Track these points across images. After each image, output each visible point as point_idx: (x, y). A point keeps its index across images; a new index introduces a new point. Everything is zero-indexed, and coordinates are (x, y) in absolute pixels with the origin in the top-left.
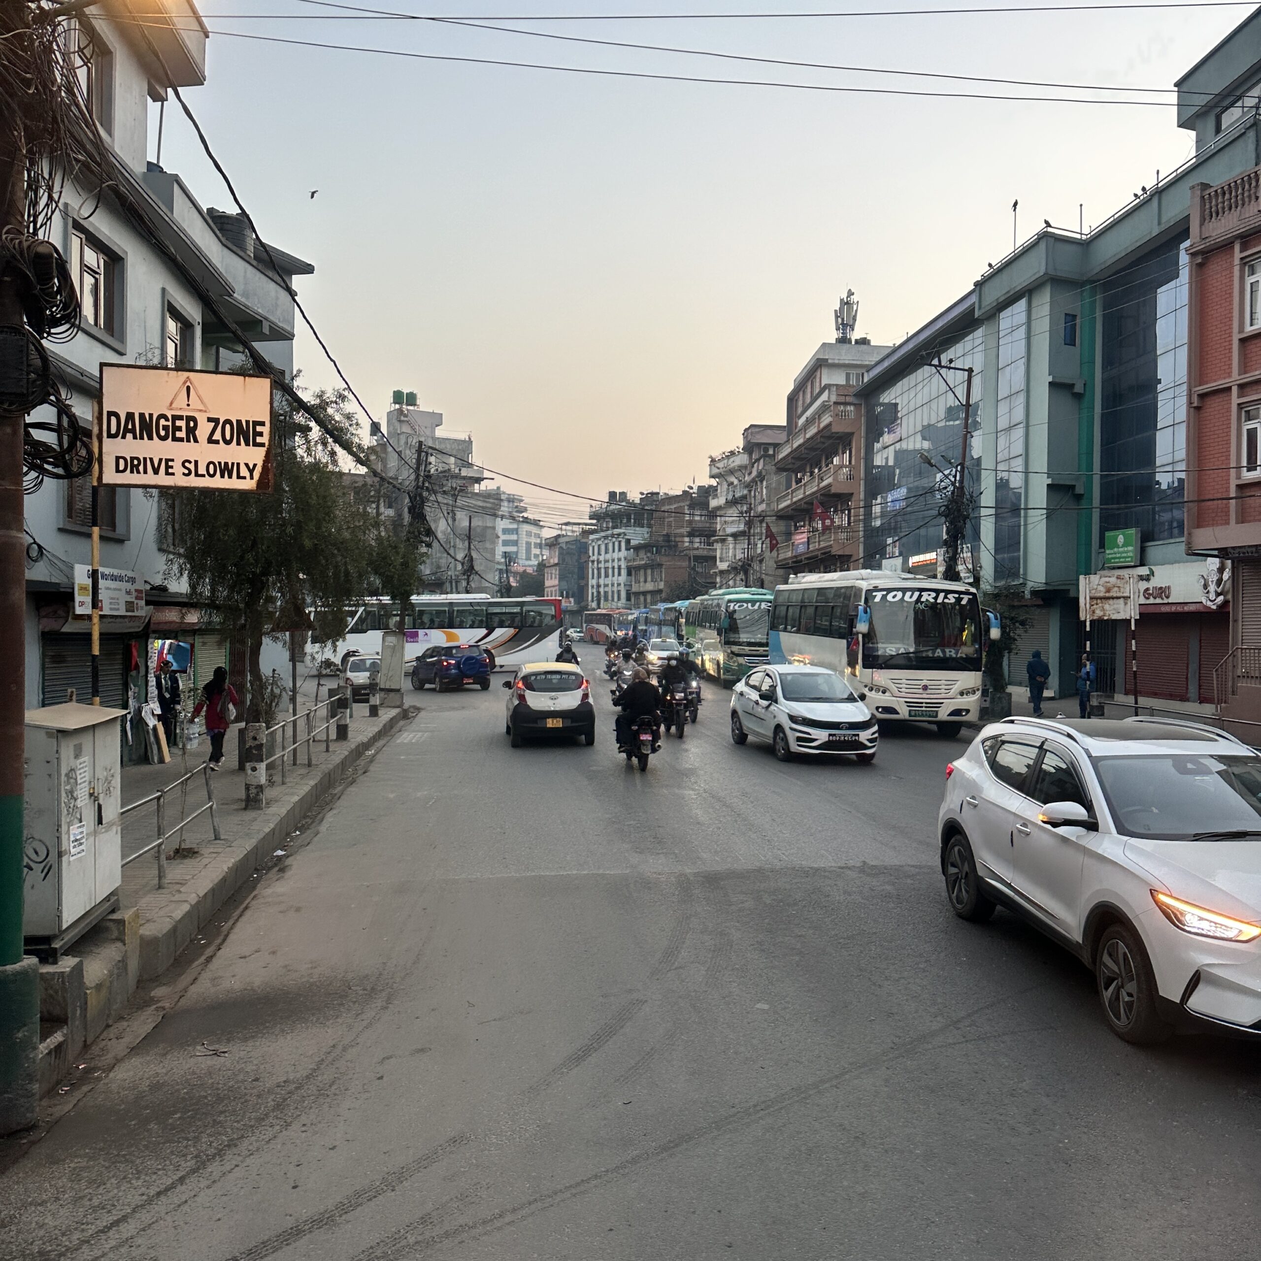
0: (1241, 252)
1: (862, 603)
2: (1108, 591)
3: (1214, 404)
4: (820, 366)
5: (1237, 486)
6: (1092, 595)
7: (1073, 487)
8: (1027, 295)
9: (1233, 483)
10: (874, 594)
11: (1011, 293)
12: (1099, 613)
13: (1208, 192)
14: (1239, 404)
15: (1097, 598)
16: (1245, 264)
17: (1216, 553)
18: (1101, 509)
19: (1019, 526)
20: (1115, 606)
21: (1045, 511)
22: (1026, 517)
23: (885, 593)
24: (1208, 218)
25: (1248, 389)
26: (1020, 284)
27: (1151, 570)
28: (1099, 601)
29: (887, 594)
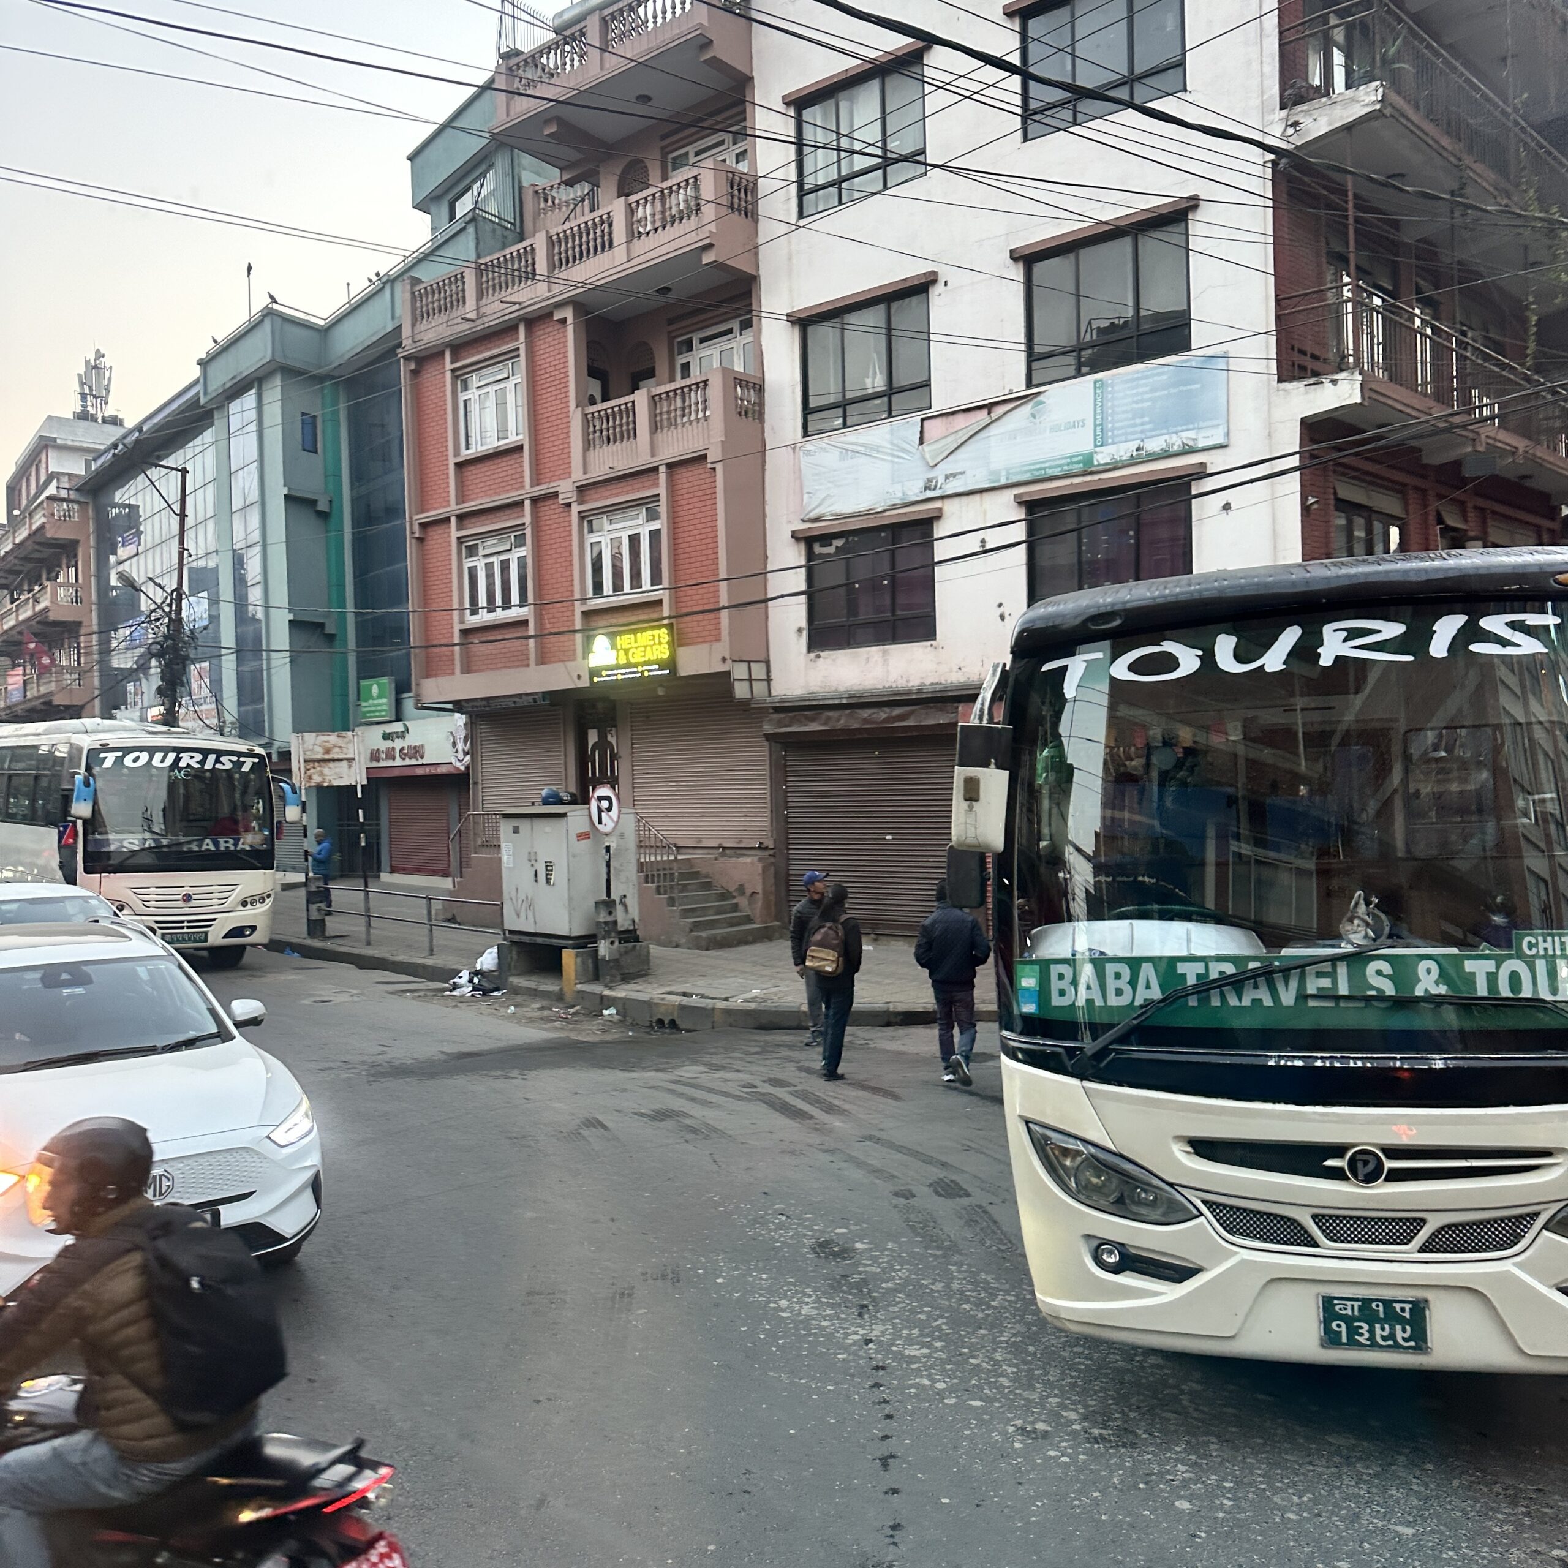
0: (452, 362)
1: (82, 770)
2: (327, 752)
3: (435, 533)
4: (46, 447)
5: (461, 631)
6: (307, 757)
7: (321, 626)
8: (256, 385)
9: (457, 627)
10: (102, 755)
11: (238, 378)
12: (317, 779)
13: (418, 288)
14: (458, 538)
15: (313, 761)
16: (457, 377)
17: (450, 706)
18: (358, 652)
19: (262, 671)
20: (337, 770)
21: (288, 654)
22: (269, 660)
23: (120, 754)
24: (419, 319)
25: (466, 522)
26: (247, 368)
27: (405, 725)
28: (316, 764)
29: (123, 756)
